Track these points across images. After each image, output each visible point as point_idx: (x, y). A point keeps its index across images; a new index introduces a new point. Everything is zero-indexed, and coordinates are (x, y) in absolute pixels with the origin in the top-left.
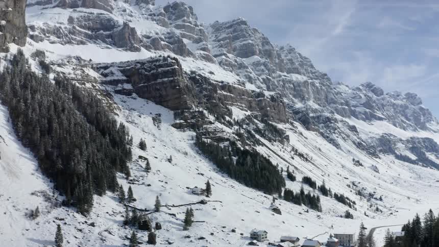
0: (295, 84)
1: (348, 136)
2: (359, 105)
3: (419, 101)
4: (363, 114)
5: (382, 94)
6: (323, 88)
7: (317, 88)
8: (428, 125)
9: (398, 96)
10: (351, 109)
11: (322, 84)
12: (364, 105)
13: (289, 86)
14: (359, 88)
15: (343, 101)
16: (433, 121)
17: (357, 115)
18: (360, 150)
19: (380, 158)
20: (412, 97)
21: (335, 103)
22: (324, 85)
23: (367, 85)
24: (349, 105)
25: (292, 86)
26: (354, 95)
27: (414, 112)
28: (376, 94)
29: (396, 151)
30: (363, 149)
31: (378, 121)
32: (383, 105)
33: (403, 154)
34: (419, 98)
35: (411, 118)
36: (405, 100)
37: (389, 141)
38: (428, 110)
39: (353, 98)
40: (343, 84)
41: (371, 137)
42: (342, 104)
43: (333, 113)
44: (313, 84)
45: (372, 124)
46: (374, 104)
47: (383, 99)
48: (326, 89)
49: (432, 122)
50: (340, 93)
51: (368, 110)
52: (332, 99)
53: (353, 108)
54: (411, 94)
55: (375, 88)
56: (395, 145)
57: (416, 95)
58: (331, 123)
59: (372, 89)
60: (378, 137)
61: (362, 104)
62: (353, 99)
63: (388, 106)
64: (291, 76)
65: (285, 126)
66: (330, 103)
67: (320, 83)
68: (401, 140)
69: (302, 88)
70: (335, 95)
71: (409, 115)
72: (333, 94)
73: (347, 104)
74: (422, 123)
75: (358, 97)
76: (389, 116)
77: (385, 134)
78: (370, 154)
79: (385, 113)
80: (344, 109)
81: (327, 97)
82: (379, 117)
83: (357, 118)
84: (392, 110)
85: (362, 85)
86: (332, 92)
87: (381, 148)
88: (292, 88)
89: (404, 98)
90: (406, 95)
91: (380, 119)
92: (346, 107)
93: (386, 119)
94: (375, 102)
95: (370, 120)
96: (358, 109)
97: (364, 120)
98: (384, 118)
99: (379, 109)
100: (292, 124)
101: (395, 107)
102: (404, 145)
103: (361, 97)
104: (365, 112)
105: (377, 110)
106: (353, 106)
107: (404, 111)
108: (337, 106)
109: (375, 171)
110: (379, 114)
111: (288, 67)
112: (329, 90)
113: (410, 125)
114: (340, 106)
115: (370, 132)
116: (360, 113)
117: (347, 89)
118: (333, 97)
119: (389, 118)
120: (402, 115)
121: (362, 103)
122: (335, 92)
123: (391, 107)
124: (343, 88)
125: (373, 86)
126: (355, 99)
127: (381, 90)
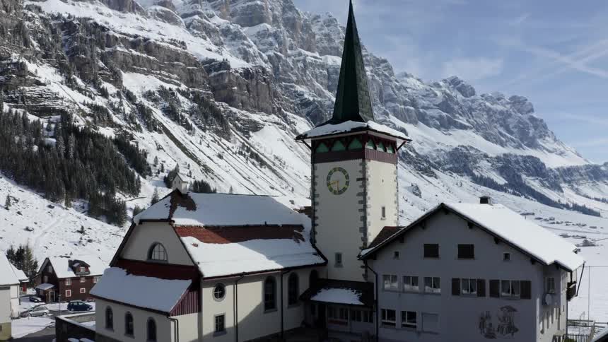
0: (331, 70)
2: (432, 106)
3: (530, 107)
4: (437, 119)
5: (473, 93)
6: (377, 78)
8: (540, 142)
9: (499, 99)
10: (419, 112)
11: (376, 73)
12: (440, 106)
13: (321, 72)
14: (439, 84)
15: (407, 99)
16: (549, 136)
17: (427, 120)
18: (403, 164)
19: (436, 177)
20: (519, 102)
21: (393, 100)
22: (379, 75)
23: (452, 81)
24: (417, 105)
25: (325, 72)
26: (426, 93)
27: (519, 122)
28: (463, 94)
29: (475, 171)
30: (409, 163)
31: (461, 131)
32: (471, 109)
33: (485, 175)
34: (530, 104)
35: (515, 130)
36: (508, 106)
37: (467, 157)
38: (541, 121)
39: (423, 96)
40: (412, 77)
41: (438, 150)
42: (405, 103)
43: (387, 114)
45: (450, 134)
46: (456, 107)
47: (473, 101)
48: (382, 80)
49: (547, 138)
50: (405, 88)
51: (444, 114)
52: (390, 95)
53: (421, 110)
54: (519, 98)
55: (464, 85)
56: (475, 162)
57: (526, 100)
59: (459, 86)
60: (448, 150)
61: (437, 105)
62: (425, 98)
63: (480, 110)
64: (326, 58)
65: (265, 118)
66: (386, 101)
67: (372, 71)
68: (486, 156)
70: (395, 89)
71: (511, 126)
72: (392, 88)
73: (413, 103)
74: (531, 138)
75: (432, 95)
76: (477, 124)
77: (463, 146)
78: (421, 169)
79: (471, 120)
80: (408, 110)
81: (381, 92)
82: (461, 124)
83: (428, 125)
84: (486, 116)
85: (445, 81)
86: (391, 86)
87: (451, 166)
88: (324, 76)
89: (508, 103)
90: (511, 99)
91: (463, 127)
92: (412, 108)
93: (471, 128)
94: (457, 103)
95: (447, 128)
96: (429, 112)
97: (438, 128)
98: (468, 127)
99: (463, 114)
100: (285, 117)
101: (491, 113)
102: (490, 164)
103: (436, 95)
104: (440, 116)
105: (460, 115)
106: (423, 108)
107: (504, 120)
108: (397, 106)
109: (414, 193)
110: (462, 120)
111: (323, 45)
112: (387, 82)
113: (512, 140)
114: (403, 107)
115: (438, 143)
116: (432, 117)
117: (418, 83)
118: (392, 93)
119: (478, 128)
120: (501, 126)
121: (437, 103)
122: (396, 86)
123: (485, 113)
124: (411, 82)
125: (459, 82)
126: (428, 99)
127: (472, 88)
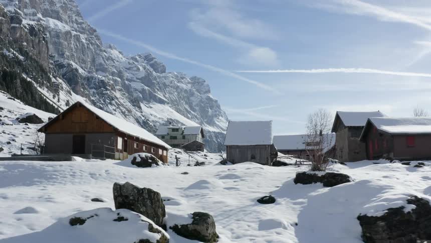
1: (130, 111)
2: (135, 79)
3: (207, 89)
4: (140, 92)
5: (164, 71)
7: (83, 45)
8: (215, 120)
9: (182, 78)
10: (125, 84)
11: (89, 40)
12: (142, 81)
15: (115, 70)
16: (222, 116)
17: (132, 92)
20: (198, 83)
21: (104, 70)
22: (92, 43)
23: (146, 57)
24: (123, 76)
26: (130, 66)
27: (201, 102)
31: (159, 105)
32: (165, 85)
34: (208, 86)
35: (197, 108)
36: (190, 85)
38: (216, 101)
42: (113, 74)
44: (77, 38)
45: (151, 107)
46: (155, 82)
47: (165, 77)
48: (95, 49)
49: (220, 118)
50: (112, 60)
51: (146, 88)
52: (101, 64)
54: (199, 79)
55: (156, 62)
58: (107, 89)
59: (152, 62)
61: (137, 79)
62: (128, 71)
63: (171, 87)
64: (48, 21)
66: (97, 71)
69: (62, 41)
70: (105, 60)
71: (194, 104)
72: (103, 58)
73: (120, 74)
74: (210, 116)
75: (135, 69)
76: (171, 100)
77: (171, 119)
79: (167, 96)
84: (176, 93)
85: (140, 56)
86: (102, 56)
89: (189, 83)
90: (192, 79)
91: (161, 102)
92: (119, 79)
93: (168, 103)
95: (149, 102)
96: (133, 85)
98: (166, 102)
99: (160, 89)
101: (179, 90)
103: (139, 69)
104: (142, 90)
105: (158, 90)
106: (127, 80)
107: (188, 98)
110: (160, 95)
111: (45, 7)
112: (98, 52)
113: (196, 117)
116: (136, 90)
117: (120, 56)
118: (103, 62)
119: (172, 103)
120: (186, 103)
121: (140, 77)
122: (105, 56)
123: (174, 90)
124: (115, 53)
125: (152, 59)
126: (131, 71)
127: (163, 66)
